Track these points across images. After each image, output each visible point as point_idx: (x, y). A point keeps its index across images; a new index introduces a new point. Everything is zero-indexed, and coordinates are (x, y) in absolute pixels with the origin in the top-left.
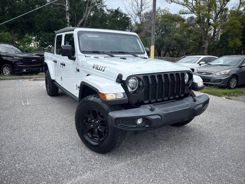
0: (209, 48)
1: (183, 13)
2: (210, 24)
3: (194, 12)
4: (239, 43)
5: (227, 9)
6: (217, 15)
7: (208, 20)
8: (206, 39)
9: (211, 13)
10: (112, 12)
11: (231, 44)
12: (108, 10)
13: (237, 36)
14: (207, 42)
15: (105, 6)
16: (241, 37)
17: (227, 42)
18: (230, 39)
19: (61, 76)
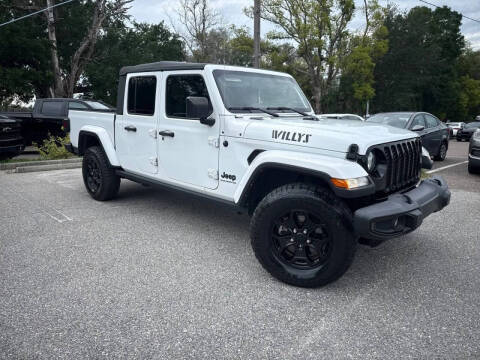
0: (322, 101)
1: (274, 38)
2: (322, 59)
3: (293, 37)
4: (371, 92)
5: (347, 33)
6: (332, 42)
7: (320, 51)
8: (317, 86)
9: (323, 38)
10: (145, 30)
11: (358, 94)
12: (136, 25)
13: (367, 80)
14: (319, 89)
15: (128, 17)
16: (373, 82)
17: (353, 91)
18: (355, 85)
19: (153, 158)
